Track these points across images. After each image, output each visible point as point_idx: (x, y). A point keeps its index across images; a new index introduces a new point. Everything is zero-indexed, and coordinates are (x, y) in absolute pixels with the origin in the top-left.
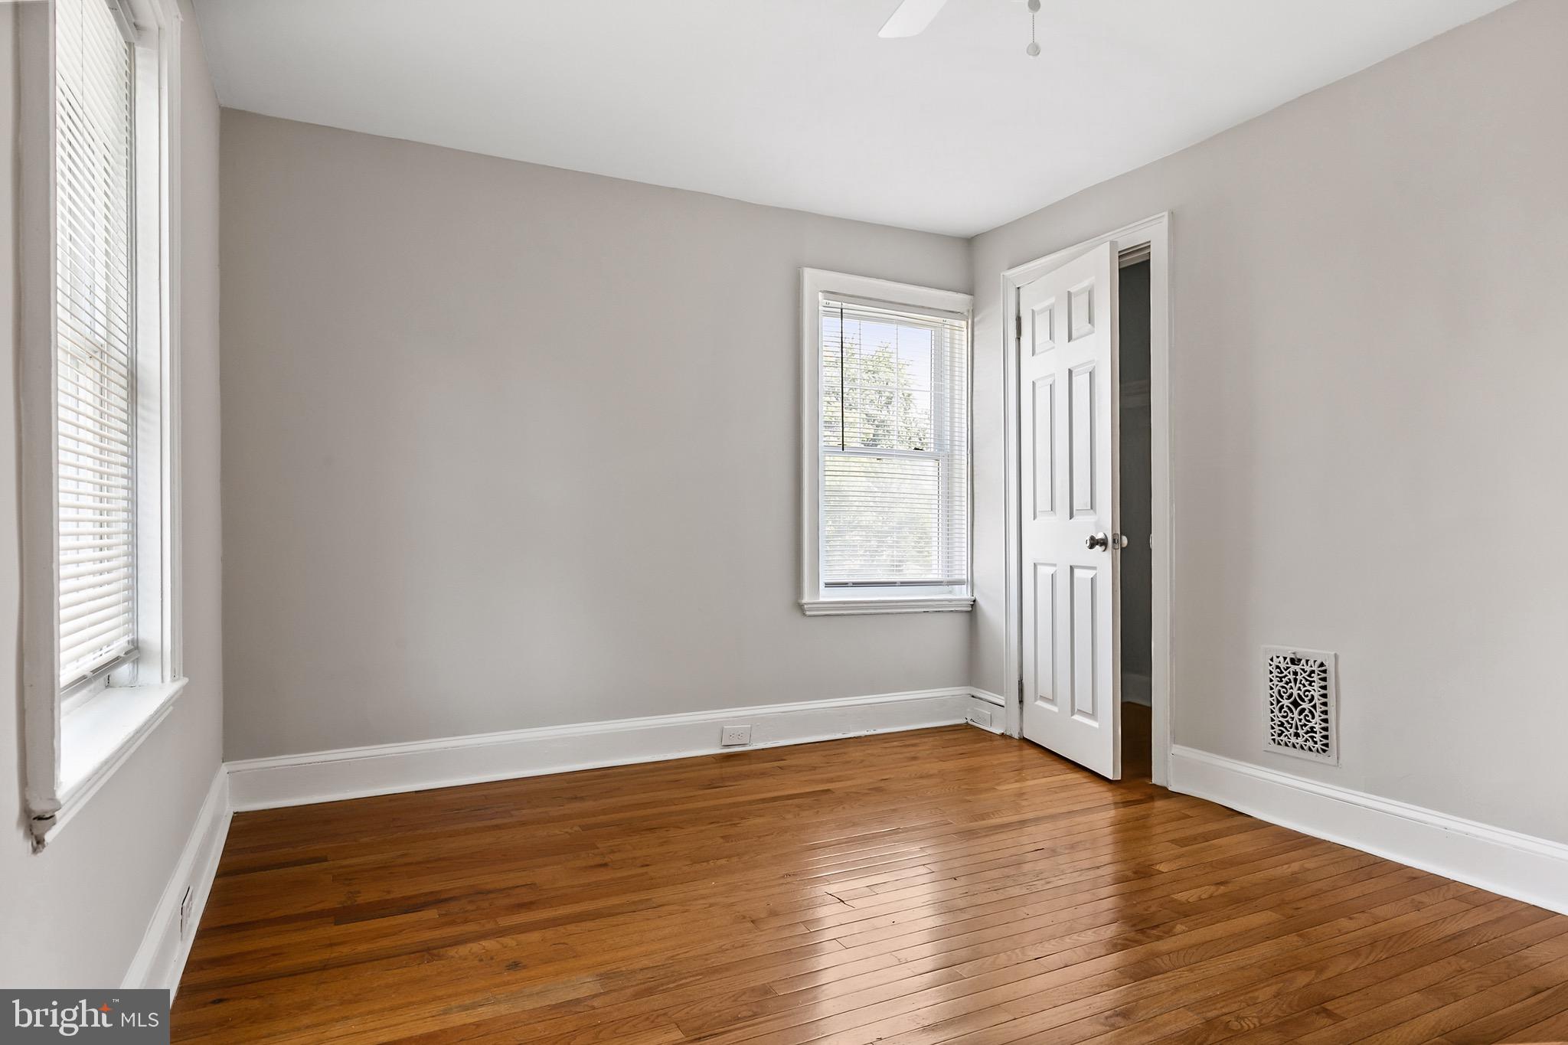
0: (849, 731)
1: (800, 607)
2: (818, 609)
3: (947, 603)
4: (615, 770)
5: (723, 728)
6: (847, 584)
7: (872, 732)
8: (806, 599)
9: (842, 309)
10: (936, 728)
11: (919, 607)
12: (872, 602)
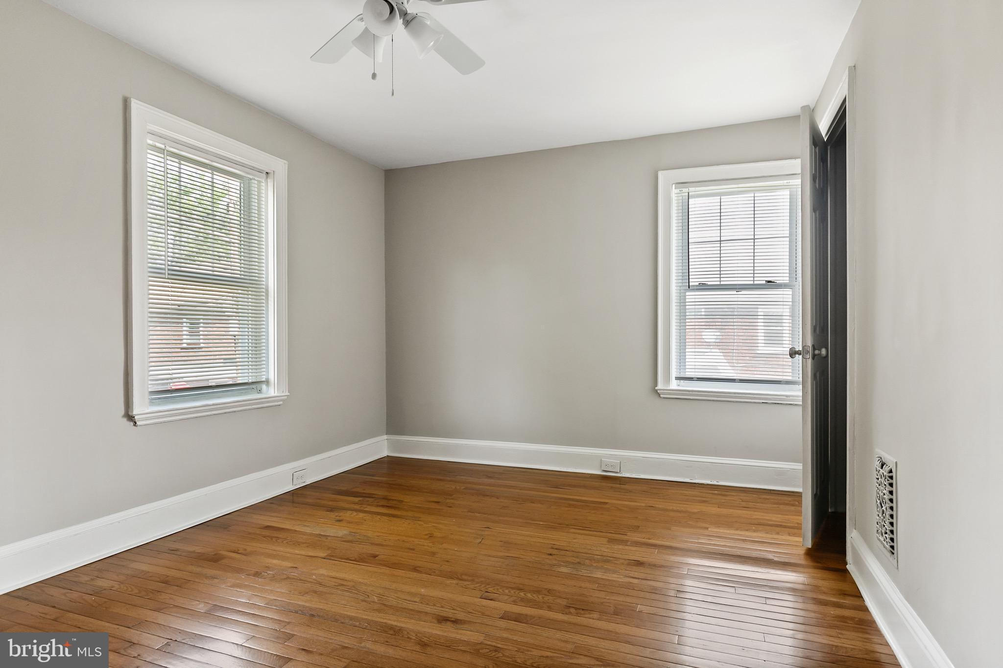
0: (696, 479)
1: (657, 393)
2: (669, 394)
3: (785, 397)
4: (534, 471)
5: (601, 460)
6: (693, 378)
7: (715, 483)
8: (660, 386)
9: (688, 193)
10: (771, 490)
11: (755, 398)
12: (712, 392)
